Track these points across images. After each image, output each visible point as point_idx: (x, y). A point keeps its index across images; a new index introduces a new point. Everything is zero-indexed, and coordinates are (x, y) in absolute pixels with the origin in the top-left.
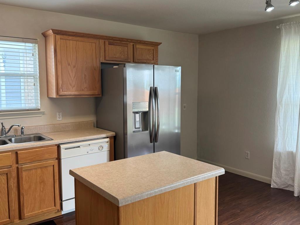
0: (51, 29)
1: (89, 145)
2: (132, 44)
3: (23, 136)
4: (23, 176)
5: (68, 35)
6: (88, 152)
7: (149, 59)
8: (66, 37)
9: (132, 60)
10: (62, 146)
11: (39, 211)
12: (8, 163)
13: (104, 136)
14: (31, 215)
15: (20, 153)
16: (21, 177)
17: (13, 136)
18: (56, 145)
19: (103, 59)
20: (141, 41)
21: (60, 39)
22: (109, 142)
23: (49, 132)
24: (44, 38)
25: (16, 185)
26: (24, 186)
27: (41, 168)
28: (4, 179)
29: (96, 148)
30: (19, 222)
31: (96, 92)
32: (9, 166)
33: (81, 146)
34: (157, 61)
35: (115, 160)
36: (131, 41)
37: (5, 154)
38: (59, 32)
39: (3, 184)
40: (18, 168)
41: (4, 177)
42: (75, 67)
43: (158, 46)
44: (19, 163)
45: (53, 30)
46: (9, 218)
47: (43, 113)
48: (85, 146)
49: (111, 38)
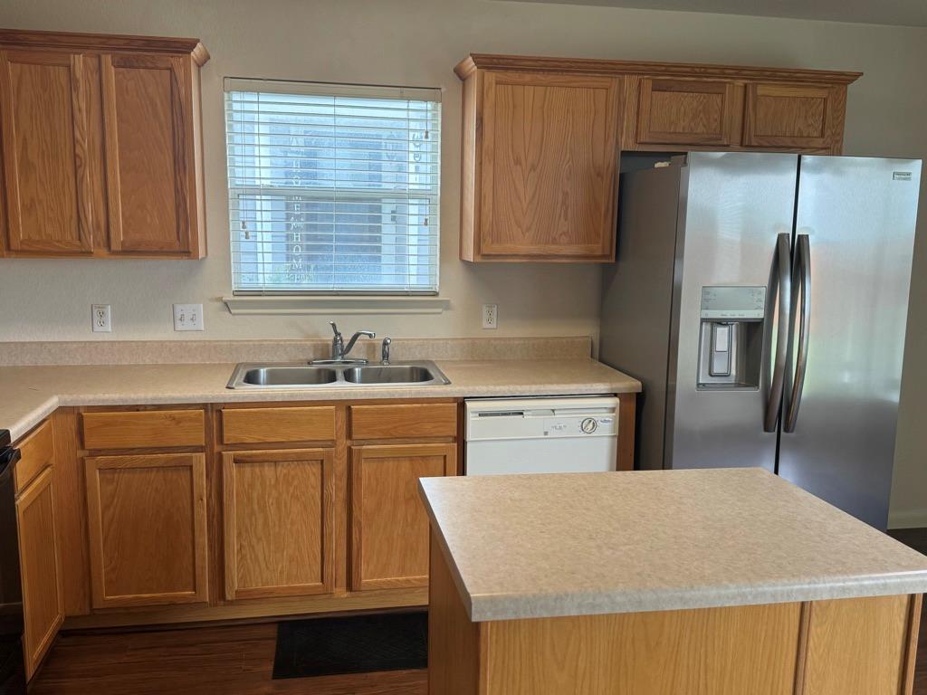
0: (471, 55)
1: (553, 411)
2: (740, 83)
3: (386, 366)
4: (363, 473)
5: (522, 70)
6: (546, 433)
7: (805, 135)
8: (512, 76)
9: (737, 138)
10: (469, 405)
11: (400, 578)
12: (325, 434)
13: (605, 389)
14: (376, 582)
15: (358, 410)
16: (358, 474)
17: (359, 363)
18: (455, 399)
19: (631, 141)
20: (774, 71)
21: (497, 84)
22: (618, 410)
23: (457, 359)
24: (461, 82)
25: (343, 494)
26: (364, 501)
27: (411, 459)
28: (314, 474)
29: (574, 421)
30: (345, 595)
31: (597, 249)
32: (330, 443)
33: (528, 413)
34: (837, 142)
35: (637, 467)
36: (739, 72)
37: (319, 408)
38: (495, 60)
39: (312, 487)
40: (350, 450)
41: (314, 470)
42: (534, 170)
43: (846, 84)
44: (354, 436)
45: (476, 58)
46: (322, 581)
47: (446, 305)
48: (537, 412)
49: (663, 68)
